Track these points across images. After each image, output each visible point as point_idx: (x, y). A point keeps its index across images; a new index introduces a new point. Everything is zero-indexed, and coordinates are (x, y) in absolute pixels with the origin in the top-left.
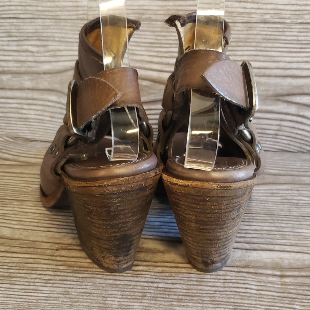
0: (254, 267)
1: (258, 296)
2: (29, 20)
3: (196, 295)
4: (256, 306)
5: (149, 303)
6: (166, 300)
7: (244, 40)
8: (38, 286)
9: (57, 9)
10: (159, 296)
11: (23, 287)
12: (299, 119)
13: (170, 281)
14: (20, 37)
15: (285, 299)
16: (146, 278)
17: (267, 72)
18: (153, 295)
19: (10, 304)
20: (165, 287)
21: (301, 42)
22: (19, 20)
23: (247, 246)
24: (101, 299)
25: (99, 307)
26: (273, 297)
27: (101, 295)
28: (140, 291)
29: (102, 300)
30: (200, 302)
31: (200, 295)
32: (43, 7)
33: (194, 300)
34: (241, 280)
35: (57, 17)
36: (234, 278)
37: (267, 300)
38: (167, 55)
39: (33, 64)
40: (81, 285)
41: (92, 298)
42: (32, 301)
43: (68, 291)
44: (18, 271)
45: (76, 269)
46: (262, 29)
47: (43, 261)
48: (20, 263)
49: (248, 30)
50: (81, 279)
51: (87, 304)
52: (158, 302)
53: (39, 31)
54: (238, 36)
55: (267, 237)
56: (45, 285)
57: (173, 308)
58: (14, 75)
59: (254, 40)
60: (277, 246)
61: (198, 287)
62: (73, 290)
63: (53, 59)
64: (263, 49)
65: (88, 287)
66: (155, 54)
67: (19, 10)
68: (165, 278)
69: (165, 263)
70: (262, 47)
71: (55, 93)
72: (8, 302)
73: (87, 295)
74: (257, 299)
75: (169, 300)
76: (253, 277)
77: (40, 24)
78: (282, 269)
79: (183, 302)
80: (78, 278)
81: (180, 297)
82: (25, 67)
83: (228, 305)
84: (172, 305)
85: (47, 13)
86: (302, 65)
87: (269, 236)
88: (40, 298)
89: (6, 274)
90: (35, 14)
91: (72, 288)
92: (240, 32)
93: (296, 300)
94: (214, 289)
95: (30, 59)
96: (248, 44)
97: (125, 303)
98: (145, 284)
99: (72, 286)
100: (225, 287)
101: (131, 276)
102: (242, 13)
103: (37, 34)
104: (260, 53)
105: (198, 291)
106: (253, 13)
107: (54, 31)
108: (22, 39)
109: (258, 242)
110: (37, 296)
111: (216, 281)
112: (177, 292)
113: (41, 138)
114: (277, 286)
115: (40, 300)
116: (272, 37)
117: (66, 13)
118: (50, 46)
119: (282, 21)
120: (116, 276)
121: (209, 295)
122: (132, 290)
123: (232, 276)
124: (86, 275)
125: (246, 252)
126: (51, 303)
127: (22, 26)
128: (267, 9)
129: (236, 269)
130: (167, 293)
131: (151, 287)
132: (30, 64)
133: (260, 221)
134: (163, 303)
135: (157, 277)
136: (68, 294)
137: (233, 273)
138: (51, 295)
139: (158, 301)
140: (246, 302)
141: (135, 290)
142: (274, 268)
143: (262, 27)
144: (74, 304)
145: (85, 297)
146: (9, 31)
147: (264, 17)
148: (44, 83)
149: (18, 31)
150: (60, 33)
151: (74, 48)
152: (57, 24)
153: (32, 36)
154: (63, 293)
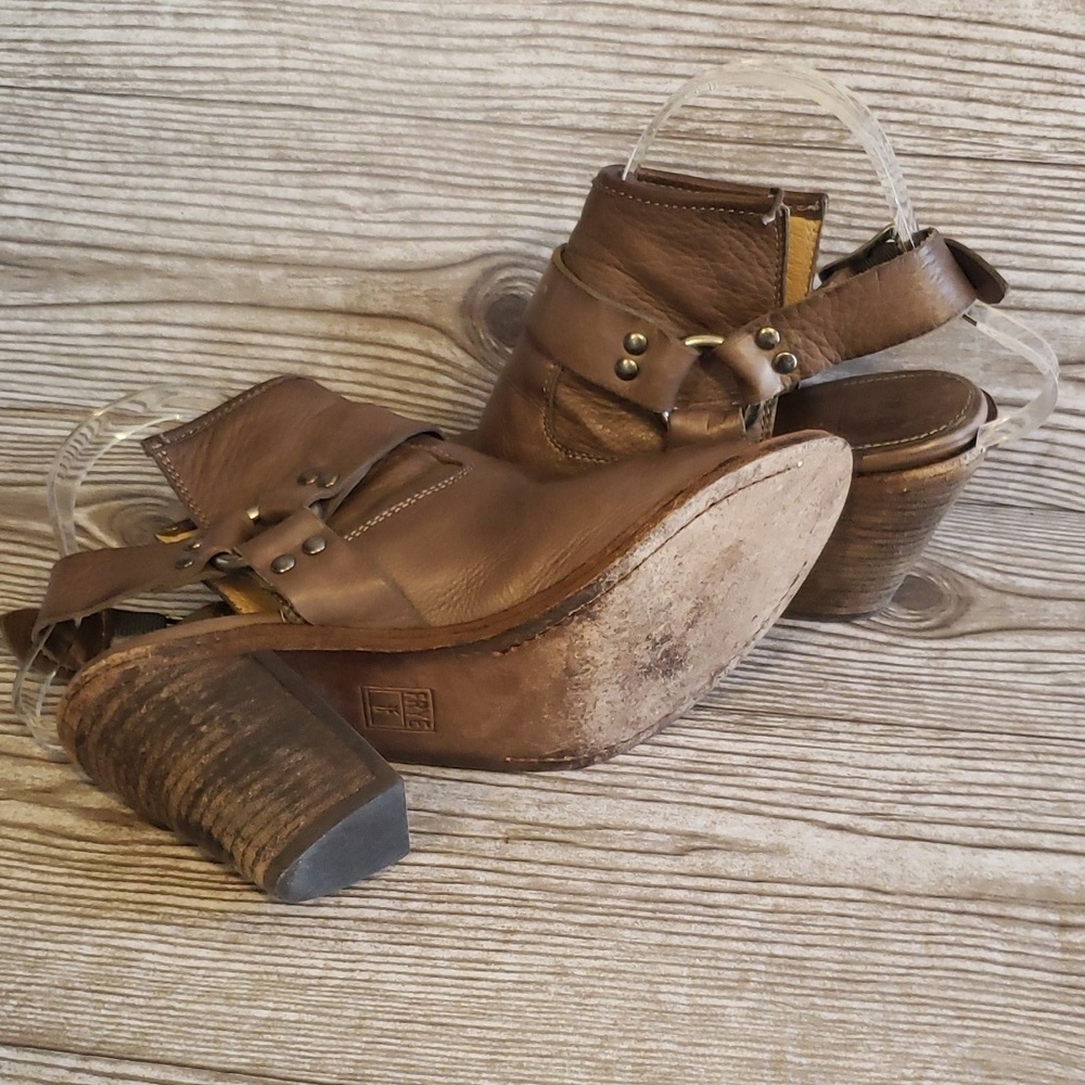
0: (996, 900)
1: (1008, 982)
2: (341, 117)
3: (865, 977)
4: (1007, 1010)
5: (759, 1001)
6: (798, 991)
7: (969, 208)
8: (488, 950)
9: (426, 88)
10: (778, 979)
11: (454, 953)
13: (797, 939)
14: (313, 161)
15: (1073, 991)
16: (739, 927)
17: (1029, 298)
18: (764, 978)
19: (437, 1002)
20: (788, 954)
22: (309, 114)
23: (974, 835)
24: (646, 987)
25: (645, 1010)
26: (1044, 987)
27: (643, 977)
28: (733, 965)
29: (649, 991)
30: (877, 997)
31: (875, 978)
32: (384, 79)
33: (862, 992)
34: (968, 936)
35: (427, 114)
36: (950, 930)
37: (1032, 995)
39: (351, 243)
40: (591, 948)
41: (623, 984)
42: (487, 993)
43: (563, 966)
44: (427, 907)
45: (565, 899)
46: (1024, 179)
47: (482, 877)
48: (427, 881)
49: (981, 181)
50: (585, 929)
51: (617, 1002)
52: (780, 999)
53: (369, 148)
54: (954, 195)
55: (1021, 807)
56: (504, 947)
57: (817, 1013)
58: (293, 271)
59: (998, 210)
60: (1049, 836)
61: (866, 954)
62: (574, 962)
63: (409, 232)
64: (1021, 234)
65: (608, 952)
67: (312, 85)
68: (785, 927)
69: (779, 886)
70: (1019, 229)
71: (412, 325)
72: (431, 996)
73: (611, 975)
74: (1009, 991)
75: (805, 992)
76: (995, 927)
77: (373, 128)
78: (1063, 907)
79: (837, 999)
80: (577, 927)
81: (829, 985)
82: (326, 249)
83: (942, 1007)
84: (813, 1006)
85: (394, 100)
87: (1027, 805)
88: (502, 985)
89: (403, 916)
90: (359, 100)
91: (571, 956)
92: (960, 186)
94: (906, 961)
95: (342, 227)
96: (981, 219)
97: (704, 1001)
98: (741, 946)
99: (569, 951)
100: (932, 956)
101: (703, 923)
102: (971, 132)
103: (363, 158)
104: (1012, 246)
105: (870, 969)
106: (1001, 134)
107: (415, 152)
108: (319, 168)
109: (1001, 824)
110: (493, 981)
111: (908, 937)
112: (819, 970)
114: (1053, 955)
115: (503, 990)
116: (1049, 204)
117: (454, 103)
118: (402, 195)
120: (666, 920)
121: (894, 979)
122: (713, 963)
123: (943, 925)
124: (596, 919)
125: (974, 854)
126: (533, 1001)
127: (321, 131)
128: (1042, 125)
129: (951, 905)
130: (796, 972)
131: (757, 954)
132: (340, 242)
133: (1003, 755)
134: (790, 1000)
135: (765, 925)
136: (566, 975)
137: (947, 915)
138: (527, 977)
139: (778, 994)
140: (984, 998)
141: (721, 964)
142: (1043, 904)
143: (1023, 175)
144: (586, 1001)
145: (607, 983)
146: (279, 142)
147: (1034, 147)
148: (382, 296)
149: (304, 145)
150: (432, 158)
151: (472, 204)
152: (423, 132)
153: (347, 161)
154: (552, 970)
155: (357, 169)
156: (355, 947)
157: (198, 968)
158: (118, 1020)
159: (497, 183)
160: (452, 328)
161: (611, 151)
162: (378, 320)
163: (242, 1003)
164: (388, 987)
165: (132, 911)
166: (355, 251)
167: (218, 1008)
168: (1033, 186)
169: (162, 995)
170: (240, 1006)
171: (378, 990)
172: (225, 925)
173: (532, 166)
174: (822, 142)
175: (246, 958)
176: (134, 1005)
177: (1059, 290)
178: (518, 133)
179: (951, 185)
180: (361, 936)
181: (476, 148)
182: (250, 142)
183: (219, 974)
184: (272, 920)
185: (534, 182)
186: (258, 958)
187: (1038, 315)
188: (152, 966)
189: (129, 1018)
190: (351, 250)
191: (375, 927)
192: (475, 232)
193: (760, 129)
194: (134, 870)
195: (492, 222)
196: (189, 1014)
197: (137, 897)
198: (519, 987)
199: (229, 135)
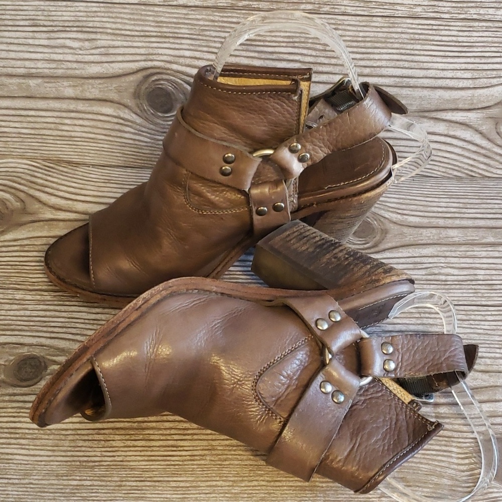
7: (383, 40)
8: (176, 440)
11: (161, 443)
12: (449, 140)
14: (52, 26)
17: (412, 82)
19: (155, 470)
21: (460, 44)
25: (251, 465)
38: (274, 56)
39: (75, 65)
41: (240, 453)
42: (177, 463)
43: (212, 445)
46: (410, 26)
49: (390, 27)
51: (238, 462)
53: (80, 19)
54: (376, 34)
56: (183, 438)
58: (47, 80)
59: (397, 41)
62: (217, 443)
63: (104, 59)
64: (408, 52)
66: (256, 55)
70: (407, 49)
71: (110, 104)
72: (152, 467)
73: (234, 448)
77: (82, 9)
82: (63, 68)
86: (459, 74)
88: (184, 458)
89: (135, 425)
92: (379, 30)
93: (452, 439)
95: (70, 58)
96: (389, 45)
102: (383, 4)
103: (77, 24)
104: (404, 57)
106: (398, 4)
107: (104, 19)
108: (56, 29)
110: (180, 456)
113: (92, 161)
115: (185, 461)
116: (422, 37)
118: (99, 41)
119: (438, 15)
126: (199, 465)
127: (54, 11)
132: (69, 65)
136: (214, 450)
143: (409, 23)
144: (224, 463)
145: (233, 453)
146: (33, 17)
147: (414, 10)
148: (93, 90)
149: (47, 18)
150: (113, 22)
151: (135, 44)
152: (107, 10)
153: (70, 25)
154: (207, 448)
155: (75, 29)
156: (114, 444)
157: (41, 461)
158: (7, 492)
159: (147, 34)
160: (130, 104)
161: (204, 17)
162: (92, 102)
163: (64, 478)
164: (132, 463)
165: (6, 433)
166: (77, 69)
167: (53, 482)
168: (414, 28)
169: (26, 477)
170: (63, 480)
171: (127, 465)
172: (51, 437)
173: (165, 25)
174: (310, 10)
175: (63, 454)
176: (13, 484)
177: (426, 78)
178: (156, 9)
179: (374, 29)
180: (117, 437)
181: (136, 17)
182: (18, 17)
183: (52, 463)
184: (73, 432)
185: (165, 32)
186: (69, 454)
187: (416, 89)
188: (19, 462)
189: (12, 491)
190: (75, 69)
191: (123, 432)
192: (138, 58)
193: (279, 4)
194: (4, 410)
195: (147, 52)
196: (39, 486)
197: (8, 425)
198: (193, 458)
199: (8, 15)
